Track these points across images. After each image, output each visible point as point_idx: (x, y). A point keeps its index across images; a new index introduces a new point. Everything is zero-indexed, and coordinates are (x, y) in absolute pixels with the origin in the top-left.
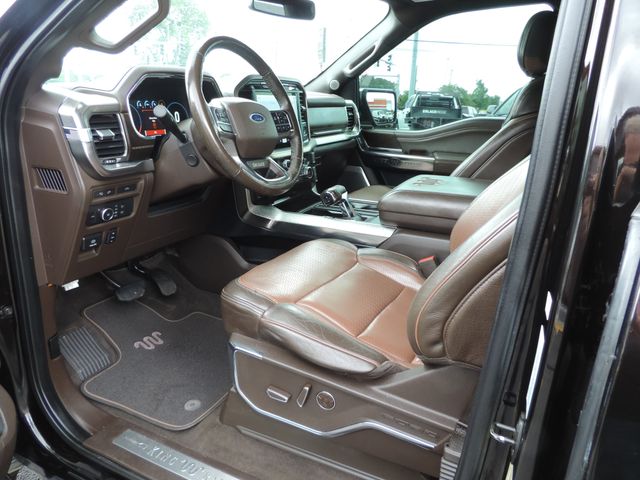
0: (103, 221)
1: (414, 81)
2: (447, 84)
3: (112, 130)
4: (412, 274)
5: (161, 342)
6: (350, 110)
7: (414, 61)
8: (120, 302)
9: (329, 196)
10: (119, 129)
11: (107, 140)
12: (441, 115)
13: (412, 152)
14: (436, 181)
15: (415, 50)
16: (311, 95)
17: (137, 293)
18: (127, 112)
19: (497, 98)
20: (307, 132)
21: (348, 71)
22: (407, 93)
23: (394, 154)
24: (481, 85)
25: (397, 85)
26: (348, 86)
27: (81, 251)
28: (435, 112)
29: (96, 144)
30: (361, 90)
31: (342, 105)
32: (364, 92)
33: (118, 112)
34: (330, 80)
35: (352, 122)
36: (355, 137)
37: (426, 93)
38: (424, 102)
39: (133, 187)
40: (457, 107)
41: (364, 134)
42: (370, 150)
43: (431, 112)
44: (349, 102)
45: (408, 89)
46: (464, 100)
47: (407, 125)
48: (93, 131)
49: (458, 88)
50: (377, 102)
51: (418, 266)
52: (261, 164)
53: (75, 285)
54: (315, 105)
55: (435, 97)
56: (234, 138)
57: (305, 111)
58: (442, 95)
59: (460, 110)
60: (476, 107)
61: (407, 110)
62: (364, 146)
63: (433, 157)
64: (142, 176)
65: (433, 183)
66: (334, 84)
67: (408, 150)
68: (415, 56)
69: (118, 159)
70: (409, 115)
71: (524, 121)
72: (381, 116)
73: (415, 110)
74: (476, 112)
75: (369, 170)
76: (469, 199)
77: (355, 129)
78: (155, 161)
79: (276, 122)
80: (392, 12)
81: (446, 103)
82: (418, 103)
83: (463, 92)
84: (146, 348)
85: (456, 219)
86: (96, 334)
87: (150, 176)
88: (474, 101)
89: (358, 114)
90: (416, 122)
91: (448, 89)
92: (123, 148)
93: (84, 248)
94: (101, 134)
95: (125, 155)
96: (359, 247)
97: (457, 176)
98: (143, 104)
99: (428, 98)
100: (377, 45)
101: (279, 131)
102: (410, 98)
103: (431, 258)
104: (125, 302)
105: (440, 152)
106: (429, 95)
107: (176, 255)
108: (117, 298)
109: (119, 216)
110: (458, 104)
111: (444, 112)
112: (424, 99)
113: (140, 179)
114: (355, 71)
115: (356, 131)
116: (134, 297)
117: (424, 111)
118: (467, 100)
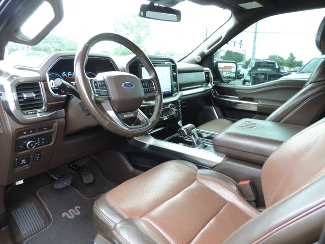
0: (28, 149)
1: (254, 53)
2: (272, 55)
3: (35, 93)
4: (233, 192)
5: (79, 213)
6: (207, 73)
7: (254, 43)
8: (55, 189)
9: (183, 131)
10: (39, 92)
11: (30, 100)
12: (268, 71)
13: (244, 99)
14: (255, 124)
15: (255, 37)
16: (180, 66)
17: (66, 183)
18: (46, 81)
19: (301, 62)
20: (177, 88)
21: (206, 51)
22: (250, 59)
23: (233, 99)
24: (292, 55)
25: (245, 55)
26: (207, 59)
27: (15, 166)
28: (265, 70)
29: (20, 102)
30: (215, 61)
31: (202, 71)
32: (217, 63)
33: (40, 81)
34: (196, 56)
35: (208, 81)
36: (210, 89)
37: (260, 60)
38: (259, 65)
39: (50, 127)
40: (277, 67)
41: (216, 87)
42: (219, 96)
43: (263, 70)
44: (207, 69)
45: (251, 57)
46: (282, 63)
47: (249, 76)
48: (18, 94)
49: (279, 57)
50: (225, 67)
51: (237, 186)
52: (132, 115)
53: (21, 182)
54: (182, 72)
55: (265, 62)
56: (109, 99)
57: (176, 76)
58: (269, 61)
59: (279, 69)
60: (289, 67)
61: (249, 69)
62: (215, 94)
63: (258, 102)
64: (56, 120)
65: (252, 126)
66: (198, 59)
67: (242, 98)
68: (255, 40)
69: (39, 110)
70: (250, 71)
71: (320, 85)
72: (228, 75)
73: (253, 69)
74: (288, 70)
75: (218, 108)
76: (279, 143)
77: (210, 85)
78: (66, 111)
79: (144, 87)
80: (233, 16)
81: (272, 65)
82: (255, 65)
83: (282, 59)
84: (69, 217)
85: (268, 157)
86: (41, 207)
87: (62, 120)
88: (288, 63)
89: (212, 76)
90: (253, 75)
91: (273, 57)
92: (42, 103)
93: (16, 164)
94: (25, 96)
95: (44, 108)
96: (199, 168)
97: (270, 120)
98: (67, 74)
99: (261, 63)
100: (224, 36)
101: (145, 93)
102: (251, 62)
103: (247, 182)
104: (58, 189)
105: (262, 99)
106: (261, 61)
107: (96, 158)
108: (53, 186)
109: (41, 145)
110: (278, 65)
111: (270, 70)
112: (258, 63)
113: (55, 122)
114: (211, 51)
115: (210, 86)
116: (64, 186)
117: (259, 69)
118: (284, 63)
